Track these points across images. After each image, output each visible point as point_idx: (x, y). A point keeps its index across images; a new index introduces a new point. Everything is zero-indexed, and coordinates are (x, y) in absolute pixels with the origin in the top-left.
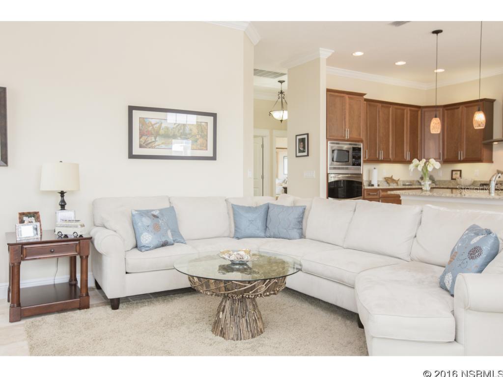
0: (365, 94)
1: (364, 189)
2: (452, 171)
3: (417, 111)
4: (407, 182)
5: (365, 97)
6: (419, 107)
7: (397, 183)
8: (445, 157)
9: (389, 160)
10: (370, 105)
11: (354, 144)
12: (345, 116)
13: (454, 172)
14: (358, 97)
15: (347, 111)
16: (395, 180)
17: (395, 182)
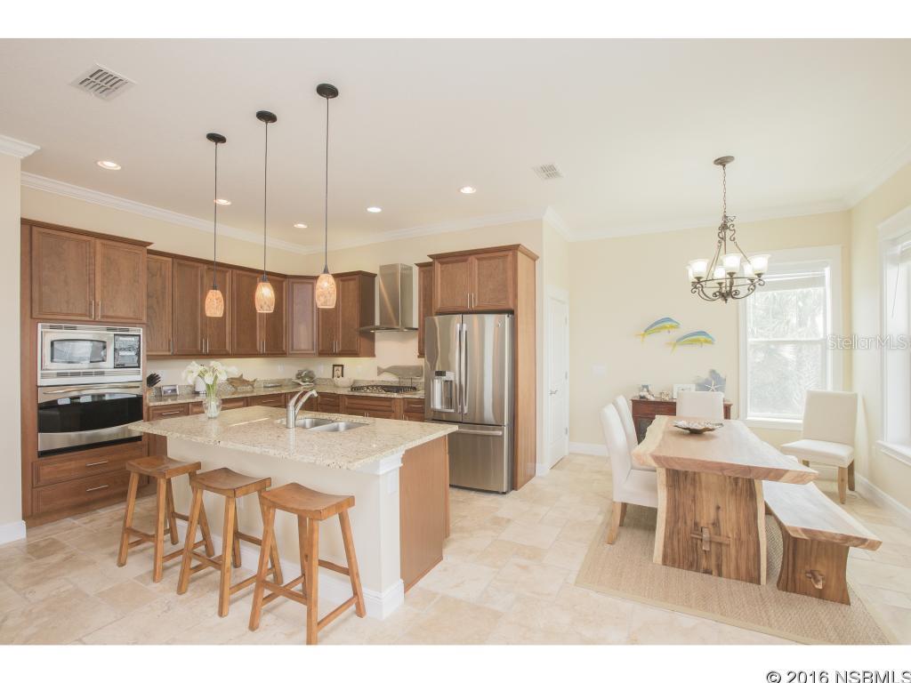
0: (150, 244)
1: (149, 408)
2: (334, 366)
4: (271, 382)
5: (150, 247)
6: (285, 276)
7: (252, 385)
8: (320, 348)
9: (224, 353)
10: (180, 264)
11: (121, 330)
12: (92, 276)
13: (336, 368)
14: (131, 246)
15: (97, 268)
16: (247, 381)
17: (248, 385)
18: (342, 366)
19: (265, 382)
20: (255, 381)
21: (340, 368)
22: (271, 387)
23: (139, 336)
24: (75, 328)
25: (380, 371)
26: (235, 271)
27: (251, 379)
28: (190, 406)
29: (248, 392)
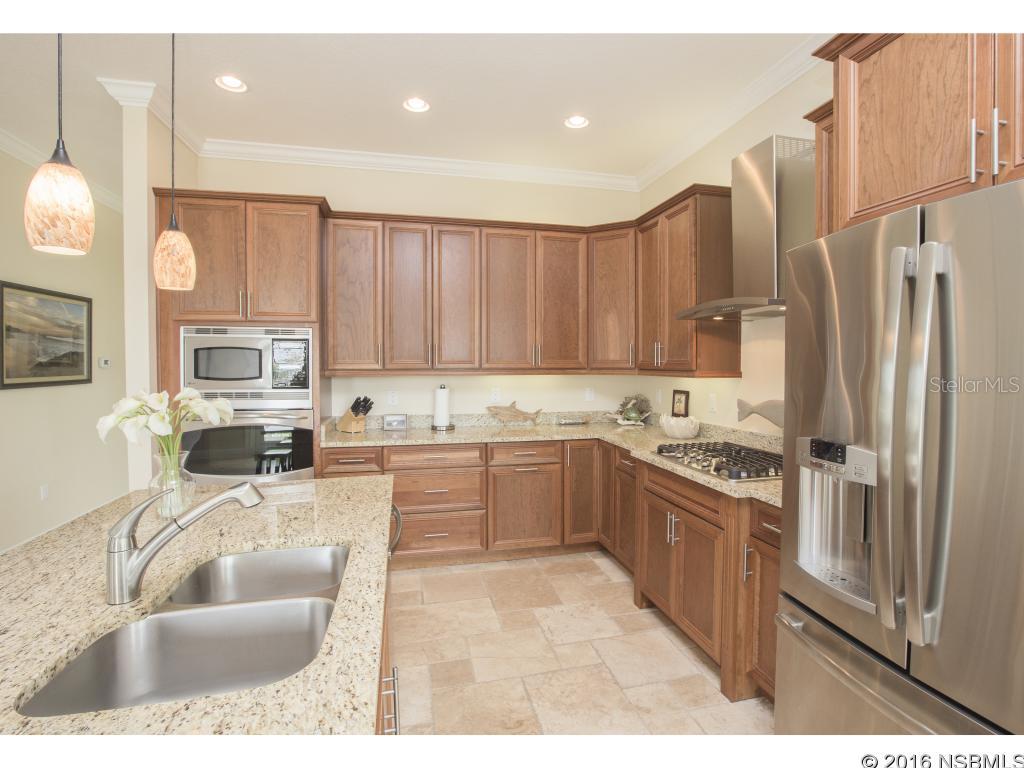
1: (321, 450)
2: (676, 392)
3: (577, 241)
7: (534, 421)
11: (284, 332)
12: (242, 257)
13: (677, 397)
14: (295, 206)
15: (249, 246)
16: (523, 413)
17: (526, 420)
18: (687, 394)
19: (559, 415)
20: (537, 413)
21: (683, 398)
22: (565, 424)
23: (307, 340)
24: (224, 332)
25: (745, 411)
26: (486, 231)
27: (531, 410)
28: (385, 451)
29: (525, 432)
